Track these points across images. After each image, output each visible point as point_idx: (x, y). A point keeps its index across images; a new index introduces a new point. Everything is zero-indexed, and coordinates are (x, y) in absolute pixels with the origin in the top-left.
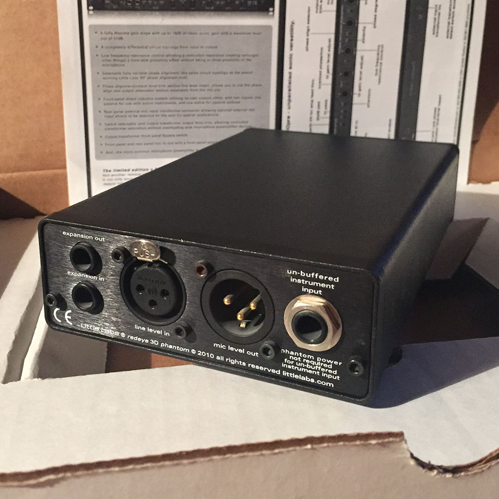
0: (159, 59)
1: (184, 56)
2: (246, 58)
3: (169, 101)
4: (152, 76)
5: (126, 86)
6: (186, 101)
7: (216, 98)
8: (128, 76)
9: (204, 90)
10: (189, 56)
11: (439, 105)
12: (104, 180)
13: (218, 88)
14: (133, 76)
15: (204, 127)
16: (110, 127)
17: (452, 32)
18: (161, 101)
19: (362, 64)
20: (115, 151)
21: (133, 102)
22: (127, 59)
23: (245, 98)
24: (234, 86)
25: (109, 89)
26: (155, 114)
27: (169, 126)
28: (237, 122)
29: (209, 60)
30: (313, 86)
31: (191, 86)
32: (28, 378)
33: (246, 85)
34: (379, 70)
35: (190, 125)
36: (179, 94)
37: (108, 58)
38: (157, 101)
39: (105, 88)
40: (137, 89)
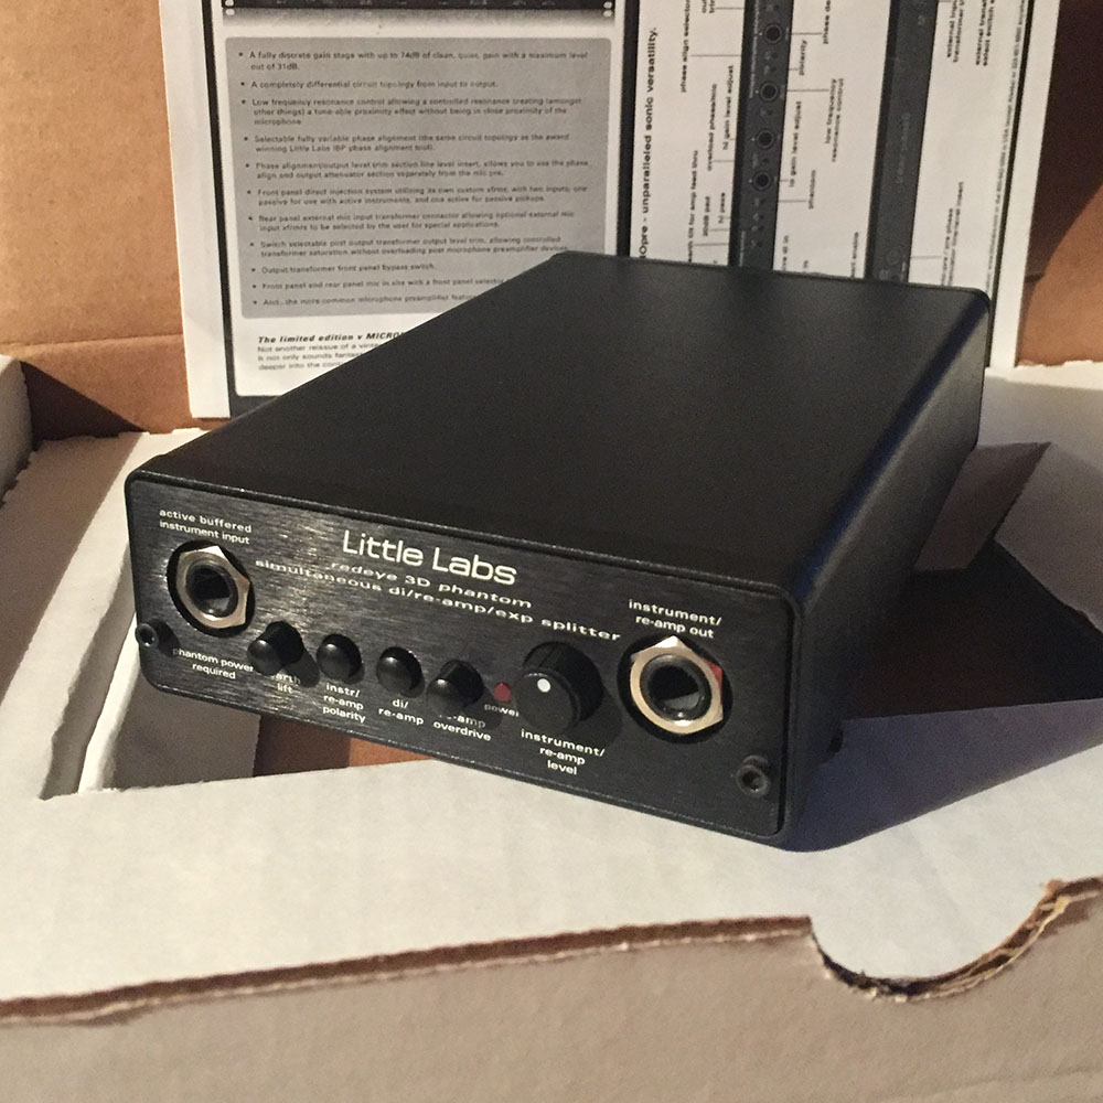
0: (374, 108)
1: (425, 103)
2: (555, 106)
3: (394, 195)
4: (358, 144)
5: (304, 166)
6: (431, 196)
7: (492, 189)
8: (308, 144)
9: (468, 174)
10: (435, 102)
11: (959, 204)
12: (260, 358)
13: (498, 168)
14: (317, 144)
15: (469, 251)
16: (271, 249)
17: (987, 50)
18: (379, 196)
19: (797, 119)
20: (282, 301)
21: (319, 198)
22: (307, 108)
23: (554, 190)
24: (530, 164)
25: (269, 171)
26: (365, 222)
27: (396, 247)
28: (537, 240)
29: (479, 111)
30: (695, 165)
31: (440, 165)
32: (92, 789)
33: (555, 163)
34: (833, 131)
35: (440, 246)
36: (414, 183)
37: (266, 108)
38: (369, 196)
39: (261, 170)
40: (328, 170)
